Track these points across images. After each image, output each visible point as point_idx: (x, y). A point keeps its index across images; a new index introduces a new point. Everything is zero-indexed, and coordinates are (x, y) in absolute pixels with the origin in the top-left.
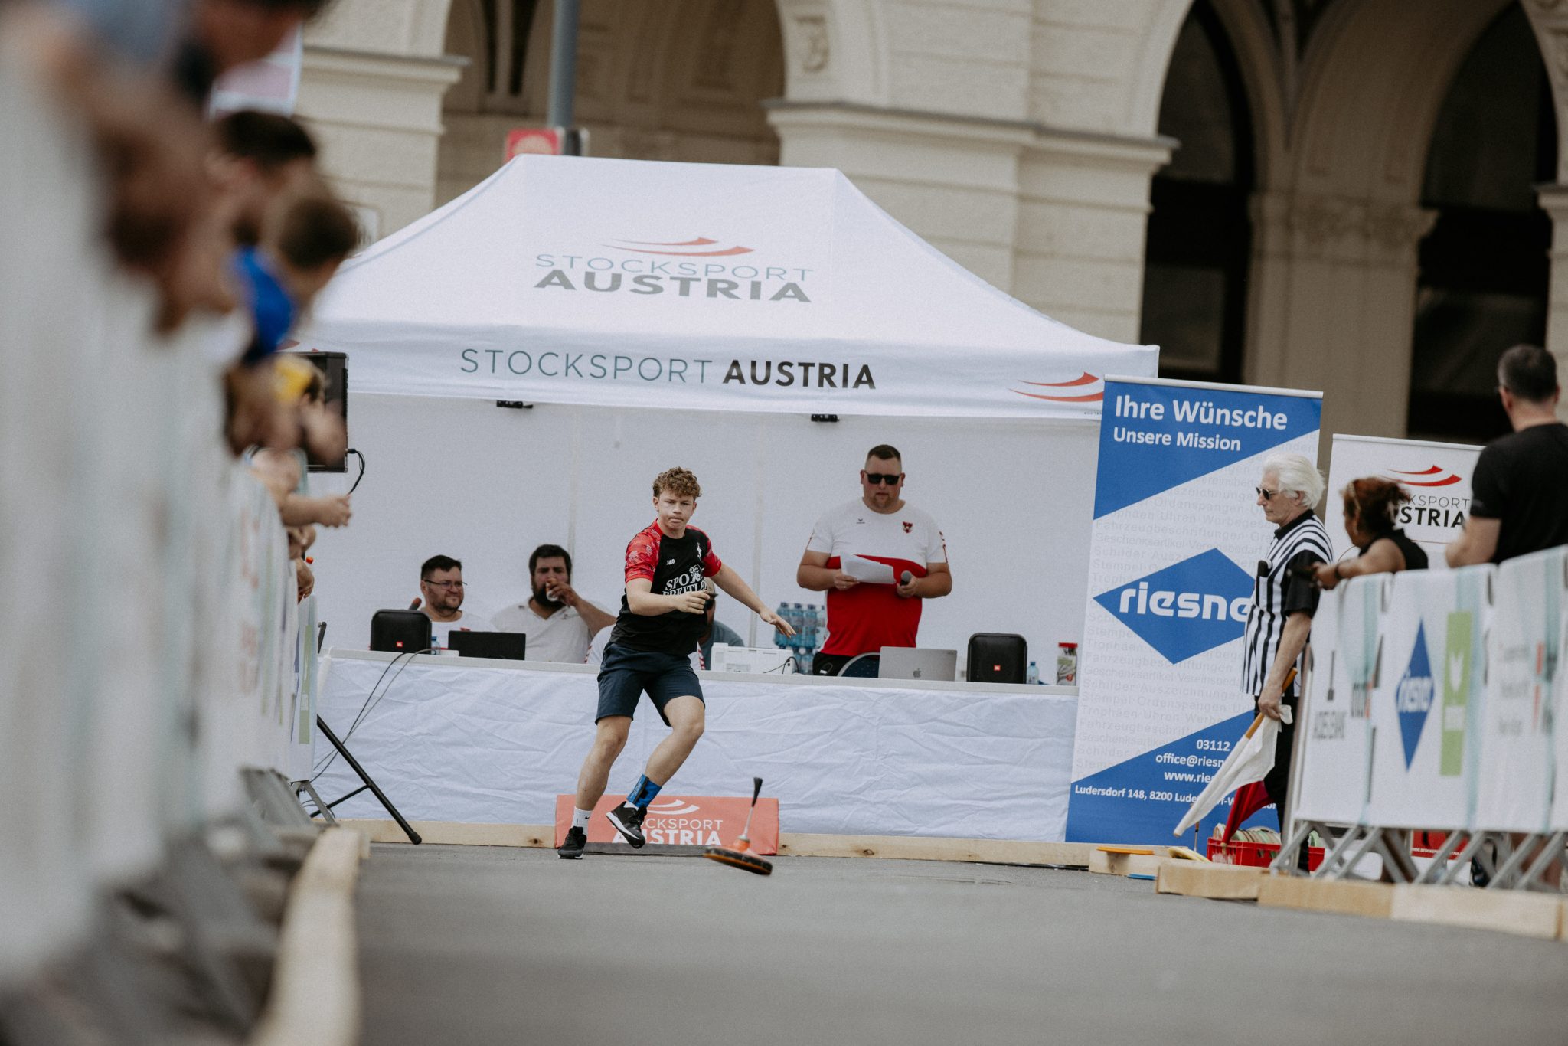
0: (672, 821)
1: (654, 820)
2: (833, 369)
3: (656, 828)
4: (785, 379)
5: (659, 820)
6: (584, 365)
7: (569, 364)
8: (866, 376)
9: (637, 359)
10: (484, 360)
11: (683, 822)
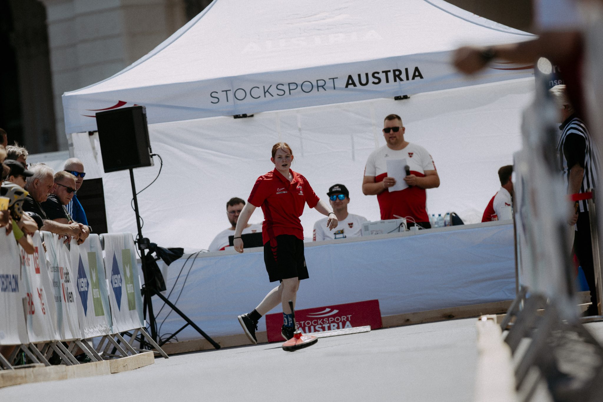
0: (326, 320)
1: (316, 320)
2: (400, 72)
3: (318, 324)
4: (376, 81)
5: (319, 320)
6: (273, 90)
7: (266, 91)
8: (418, 73)
9: (299, 83)
10: (222, 96)
11: (331, 319)
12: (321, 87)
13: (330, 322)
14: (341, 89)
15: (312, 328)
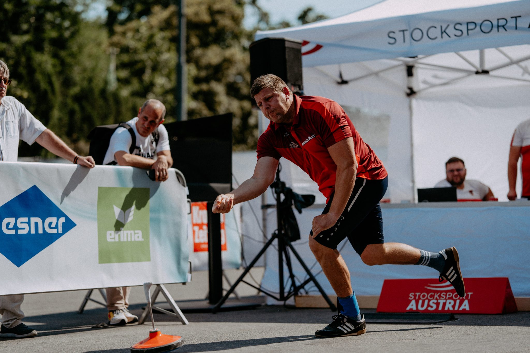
9: (479, 22)
10: (399, 36)
11: (449, 295)
12: (502, 28)
13: (447, 298)
14: (523, 29)
15: (426, 302)
